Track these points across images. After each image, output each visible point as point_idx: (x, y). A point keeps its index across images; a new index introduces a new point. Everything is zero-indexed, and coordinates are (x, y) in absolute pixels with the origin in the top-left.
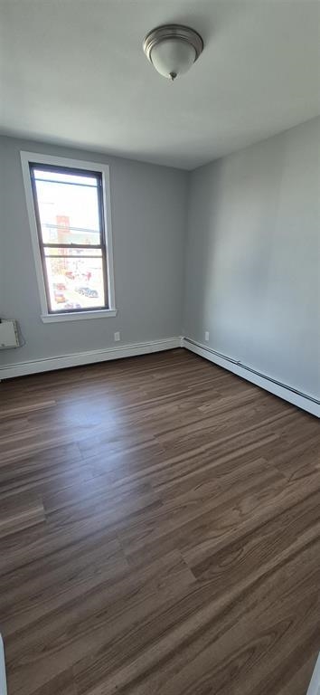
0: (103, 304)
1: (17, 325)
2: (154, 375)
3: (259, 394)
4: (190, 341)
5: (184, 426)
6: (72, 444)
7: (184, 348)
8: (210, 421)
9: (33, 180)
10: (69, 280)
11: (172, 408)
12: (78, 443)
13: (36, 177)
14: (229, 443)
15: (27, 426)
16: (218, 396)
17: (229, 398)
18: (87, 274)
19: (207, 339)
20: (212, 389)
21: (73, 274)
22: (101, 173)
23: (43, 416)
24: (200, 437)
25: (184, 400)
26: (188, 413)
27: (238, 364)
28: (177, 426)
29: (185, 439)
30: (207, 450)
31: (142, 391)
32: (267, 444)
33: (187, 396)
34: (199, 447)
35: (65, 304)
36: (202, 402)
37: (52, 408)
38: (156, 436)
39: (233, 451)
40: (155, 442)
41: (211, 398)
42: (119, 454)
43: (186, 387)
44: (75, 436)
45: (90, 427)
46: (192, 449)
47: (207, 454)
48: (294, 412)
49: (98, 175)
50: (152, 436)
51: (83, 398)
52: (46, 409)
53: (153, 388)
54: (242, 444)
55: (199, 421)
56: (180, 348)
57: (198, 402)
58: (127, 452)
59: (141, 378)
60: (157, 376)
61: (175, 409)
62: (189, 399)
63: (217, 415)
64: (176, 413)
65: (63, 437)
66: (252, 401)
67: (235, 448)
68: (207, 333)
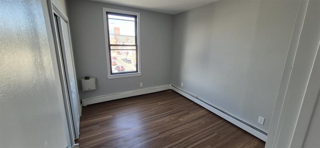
0: (135, 70)
1: (96, 80)
2: (158, 103)
3: (207, 112)
4: (174, 87)
5: (173, 129)
6: (120, 138)
7: (172, 89)
8: (185, 126)
9: (107, 18)
10: (118, 55)
11: (167, 119)
12: (123, 138)
13: (109, 17)
14: (194, 137)
15: (99, 128)
16: (188, 114)
17: (193, 114)
18: (127, 53)
19: (182, 86)
20: (185, 110)
21: (120, 53)
22: (137, 16)
23: (106, 123)
24: (180, 134)
25: (172, 115)
26: (175, 122)
27: (197, 98)
28: (169, 129)
29: (173, 135)
30: (184, 141)
31: (152, 111)
32: (211, 138)
33: (174, 113)
34: (180, 139)
35: (116, 66)
36: (180, 116)
37: (111, 119)
38: (160, 134)
39: (196, 142)
40: (159, 137)
41: (185, 114)
42: (143, 143)
43: (173, 109)
44: (122, 134)
45: (128, 129)
46: (177, 140)
47: (184, 143)
48: (224, 122)
49: (135, 17)
50: (157, 134)
51: (125, 114)
52: (107, 120)
53: (158, 109)
54: (200, 138)
55: (179, 126)
56: (170, 89)
57: (178, 116)
58: (146, 142)
59: (152, 104)
60: (160, 103)
61: (168, 120)
62: (175, 115)
63: (188, 123)
64: (169, 122)
65: (116, 134)
66: (203, 116)
67: (196, 140)
68: (182, 83)
